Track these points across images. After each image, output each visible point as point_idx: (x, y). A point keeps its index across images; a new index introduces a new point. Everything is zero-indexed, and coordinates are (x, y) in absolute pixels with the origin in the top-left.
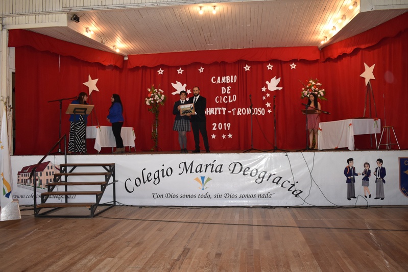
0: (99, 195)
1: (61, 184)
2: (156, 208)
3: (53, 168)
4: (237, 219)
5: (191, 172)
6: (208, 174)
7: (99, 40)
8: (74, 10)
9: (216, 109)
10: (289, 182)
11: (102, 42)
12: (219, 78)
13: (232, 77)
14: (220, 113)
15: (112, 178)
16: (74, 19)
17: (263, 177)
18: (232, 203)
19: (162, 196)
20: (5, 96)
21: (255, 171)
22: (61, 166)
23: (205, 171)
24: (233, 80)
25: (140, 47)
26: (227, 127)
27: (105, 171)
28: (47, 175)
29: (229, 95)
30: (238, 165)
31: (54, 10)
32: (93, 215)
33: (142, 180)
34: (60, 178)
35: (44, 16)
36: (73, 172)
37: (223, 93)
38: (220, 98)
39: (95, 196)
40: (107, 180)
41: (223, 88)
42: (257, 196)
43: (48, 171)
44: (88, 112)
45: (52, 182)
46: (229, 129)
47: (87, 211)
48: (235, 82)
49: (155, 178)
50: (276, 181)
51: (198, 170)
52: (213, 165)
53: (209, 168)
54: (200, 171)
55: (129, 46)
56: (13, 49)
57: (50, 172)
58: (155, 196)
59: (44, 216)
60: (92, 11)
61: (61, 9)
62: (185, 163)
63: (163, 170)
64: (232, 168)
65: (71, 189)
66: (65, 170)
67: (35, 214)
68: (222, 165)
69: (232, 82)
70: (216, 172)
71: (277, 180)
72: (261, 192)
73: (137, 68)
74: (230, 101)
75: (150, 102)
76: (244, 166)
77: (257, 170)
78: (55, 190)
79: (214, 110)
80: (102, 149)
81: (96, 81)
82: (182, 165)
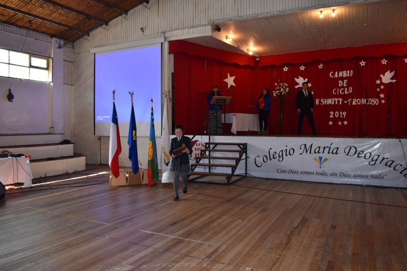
0: (234, 168)
1: (205, 158)
2: (279, 181)
3: (200, 145)
4: (350, 195)
5: (310, 153)
6: (325, 155)
7: (236, 46)
8: (217, 22)
9: (333, 99)
10: (401, 165)
11: (238, 47)
12: (336, 73)
13: (348, 71)
14: (336, 103)
15: (244, 155)
16: (217, 29)
17: (376, 160)
18: (346, 181)
19: (284, 171)
20: (167, 89)
21: (369, 154)
22: (206, 144)
23: (323, 153)
24: (349, 74)
25: (268, 49)
26: (343, 116)
27: (240, 149)
28: (196, 150)
29: (346, 87)
30: (353, 148)
31: (201, 23)
32: (229, 183)
33: (269, 157)
34: (205, 153)
35: (194, 29)
36: (215, 148)
37: (340, 85)
38: (337, 90)
39: (231, 168)
40: (241, 156)
41: (340, 81)
42: (370, 177)
43: (197, 147)
44: (227, 102)
45: (200, 156)
46: (344, 117)
47: (223, 180)
48: (351, 76)
49: (280, 157)
50: (388, 164)
51: (316, 151)
52: (330, 147)
53: (327, 150)
54: (319, 152)
55: (260, 49)
56: (172, 56)
57: (198, 148)
58: (279, 171)
59: (193, 181)
60: (230, 22)
61: (207, 22)
62: (305, 145)
63: (286, 150)
64: (347, 151)
65: (212, 162)
66: (209, 147)
68: (338, 148)
69: (348, 76)
70: (333, 153)
71: (390, 164)
72: (374, 173)
73: (266, 67)
74: (346, 93)
75: (277, 94)
76: (359, 150)
77: (370, 153)
78: (201, 162)
79: (332, 100)
80: (237, 132)
81: (233, 78)
82: (303, 147)
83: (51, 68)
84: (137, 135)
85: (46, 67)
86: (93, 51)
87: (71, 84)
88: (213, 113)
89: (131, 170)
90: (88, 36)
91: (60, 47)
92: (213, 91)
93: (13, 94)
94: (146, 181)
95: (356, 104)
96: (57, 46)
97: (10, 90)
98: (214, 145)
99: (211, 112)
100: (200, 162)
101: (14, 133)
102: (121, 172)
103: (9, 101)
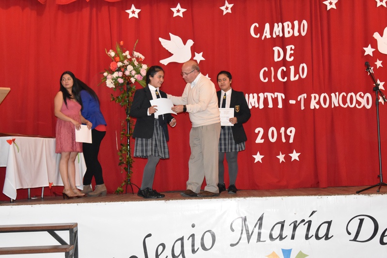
5: (259, 240)
6: (299, 244)
9: (261, 95)
12: (267, 26)
13: (296, 23)
14: (271, 106)
23: (293, 238)
24: (299, 31)
26: (287, 137)
29: (291, 63)
37: (276, 59)
38: (270, 70)
41: (276, 49)
46: (291, 141)
48: (303, 34)
49: (174, 256)
51: (274, 237)
52: (310, 222)
53: (302, 230)
54: (281, 237)
62: (244, 219)
63: (193, 236)
64: (353, 229)
68: (329, 223)
69: (296, 34)
70: (317, 237)
74: (292, 78)
75: (115, 80)
79: (259, 98)
82: (238, 225)
95: (317, 107)
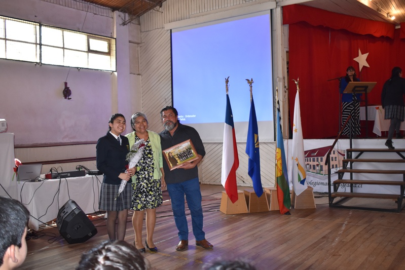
1: (347, 171)
7: (375, 8)
11: (378, 9)
20: (281, 76)
22: (347, 150)
27: (400, 158)
32: (400, 210)
36: (359, 158)
44: (368, 91)
45: (341, 168)
47: (391, 204)
56: (287, 27)
57: (332, 158)
66: (351, 155)
67: (329, 203)
80: (383, 133)
81: (366, 55)
83: (113, 53)
84: (260, 141)
85: (106, 50)
86: (168, 26)
87: (138, 73)
88: (349, 106)
89: (253, 191)
90: (161, 6)
91: (124, 24)
92: (347, 75)
93: (70, 89)
94: (273, 205)
96: (121, 22)
97: (66, 84)
98: (359, 153)
99: (345, 105)
100: (344, 178)
101: (72, 141)
102: (241, 193)
103: (66, 98)
